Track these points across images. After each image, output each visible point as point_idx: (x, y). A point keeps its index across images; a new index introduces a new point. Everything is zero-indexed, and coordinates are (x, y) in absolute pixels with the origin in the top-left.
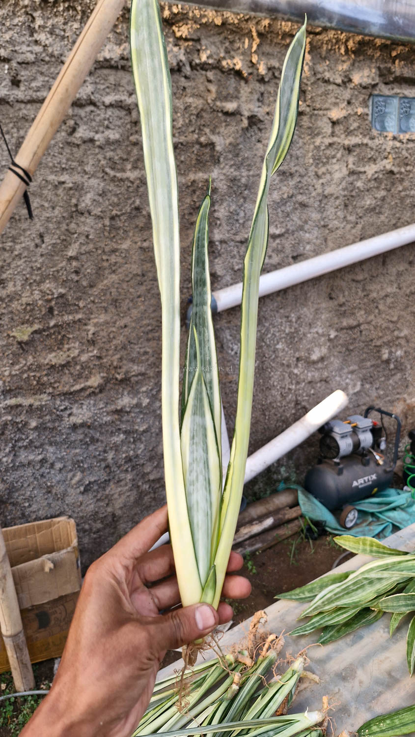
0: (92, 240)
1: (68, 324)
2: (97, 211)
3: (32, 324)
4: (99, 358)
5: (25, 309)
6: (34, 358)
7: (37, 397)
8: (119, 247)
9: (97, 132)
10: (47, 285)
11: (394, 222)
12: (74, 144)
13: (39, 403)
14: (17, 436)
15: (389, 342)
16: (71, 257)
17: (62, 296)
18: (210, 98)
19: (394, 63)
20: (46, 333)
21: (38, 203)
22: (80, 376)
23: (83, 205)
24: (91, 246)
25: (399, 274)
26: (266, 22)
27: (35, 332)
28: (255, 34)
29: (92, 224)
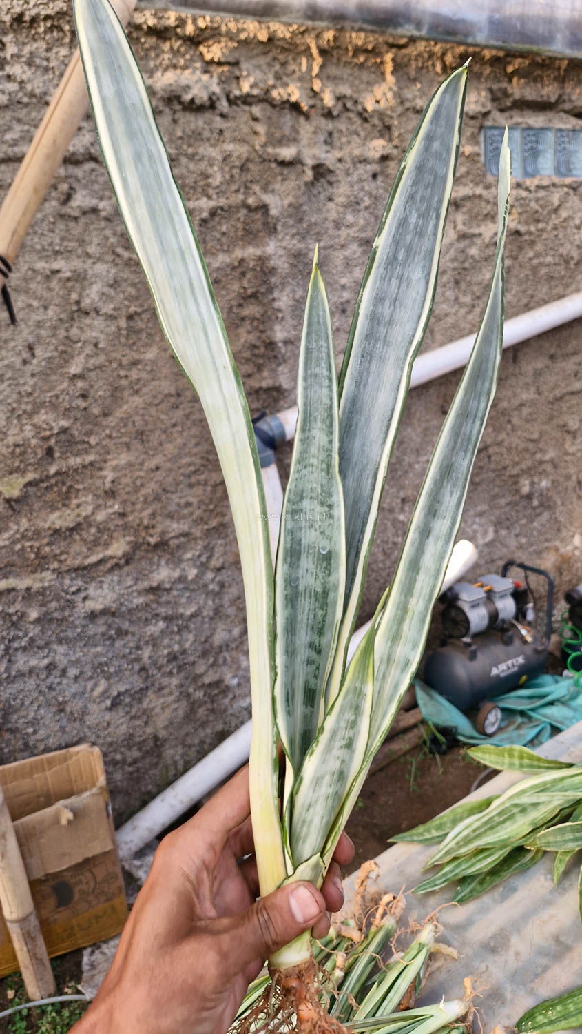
0: (103, 350)
1: (76, 470)
2: (108, 308)
3: (23, 472)
4: (123, 515)
5: (13, 453)
6: (29, 520)
7: (38, 575)
8: (142, 357)
9: (101, 198)
10: (43, 417)
11: (524, 301)
12: (69, 216)
13: (41, 585)
14: (12, 634)
15: (529, 469)
16: (75, 376)
17: (64, 431)
18: (258, 143)
19: (510, 81)
20: (44, 485)
21: (23, 302)
22: (96, 543)
23: (88, 301)
24: (102, 359)
25: (538, 374)
26: (329, 35)
27: (29, 484)
28: (315, 51)
29: (102, 326)
